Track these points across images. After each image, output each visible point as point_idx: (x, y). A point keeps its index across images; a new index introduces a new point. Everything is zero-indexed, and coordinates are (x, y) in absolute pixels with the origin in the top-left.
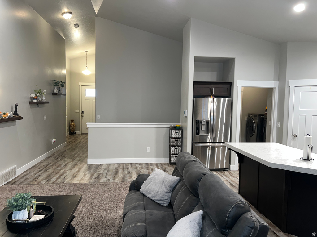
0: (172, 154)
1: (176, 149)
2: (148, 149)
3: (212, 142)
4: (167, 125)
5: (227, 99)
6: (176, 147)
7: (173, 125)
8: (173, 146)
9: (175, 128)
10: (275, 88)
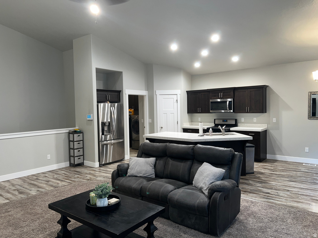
0: (76, 157)
1: (79, 151)
2: (49, 157)
3: (113, 140)
4: (66, 130)
5: (116, 104)
6: (78, 150)
7: (72, 129)
8: (76, 149)
9: (75, 132)
10: (146, 95)
